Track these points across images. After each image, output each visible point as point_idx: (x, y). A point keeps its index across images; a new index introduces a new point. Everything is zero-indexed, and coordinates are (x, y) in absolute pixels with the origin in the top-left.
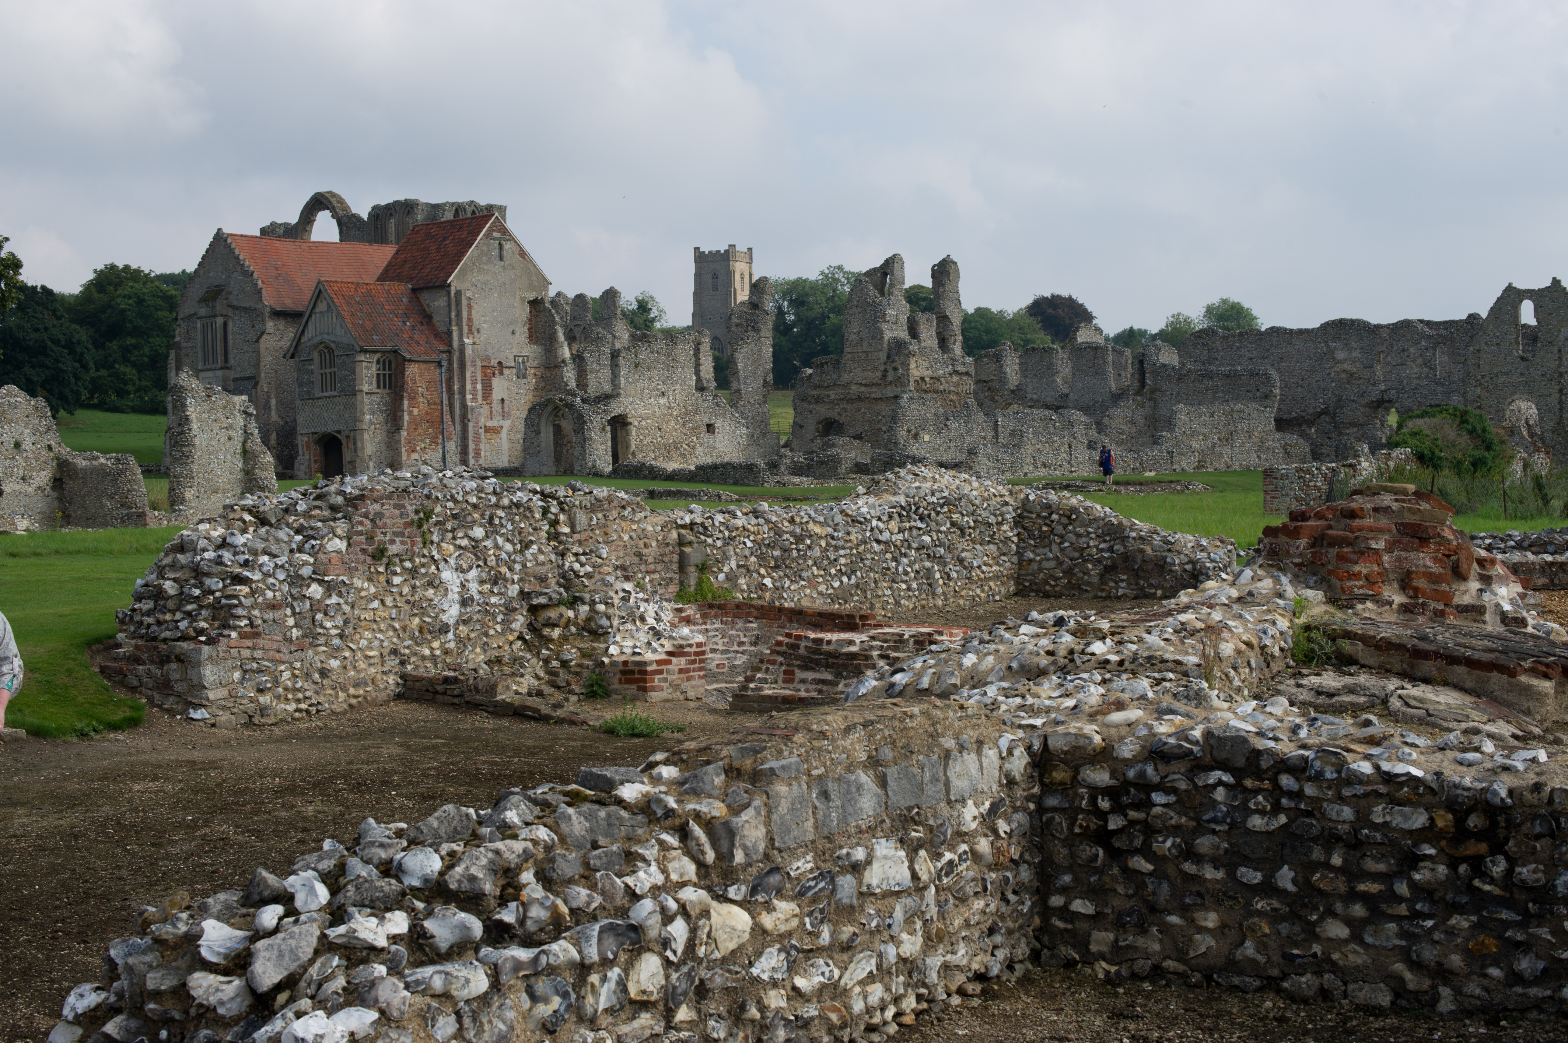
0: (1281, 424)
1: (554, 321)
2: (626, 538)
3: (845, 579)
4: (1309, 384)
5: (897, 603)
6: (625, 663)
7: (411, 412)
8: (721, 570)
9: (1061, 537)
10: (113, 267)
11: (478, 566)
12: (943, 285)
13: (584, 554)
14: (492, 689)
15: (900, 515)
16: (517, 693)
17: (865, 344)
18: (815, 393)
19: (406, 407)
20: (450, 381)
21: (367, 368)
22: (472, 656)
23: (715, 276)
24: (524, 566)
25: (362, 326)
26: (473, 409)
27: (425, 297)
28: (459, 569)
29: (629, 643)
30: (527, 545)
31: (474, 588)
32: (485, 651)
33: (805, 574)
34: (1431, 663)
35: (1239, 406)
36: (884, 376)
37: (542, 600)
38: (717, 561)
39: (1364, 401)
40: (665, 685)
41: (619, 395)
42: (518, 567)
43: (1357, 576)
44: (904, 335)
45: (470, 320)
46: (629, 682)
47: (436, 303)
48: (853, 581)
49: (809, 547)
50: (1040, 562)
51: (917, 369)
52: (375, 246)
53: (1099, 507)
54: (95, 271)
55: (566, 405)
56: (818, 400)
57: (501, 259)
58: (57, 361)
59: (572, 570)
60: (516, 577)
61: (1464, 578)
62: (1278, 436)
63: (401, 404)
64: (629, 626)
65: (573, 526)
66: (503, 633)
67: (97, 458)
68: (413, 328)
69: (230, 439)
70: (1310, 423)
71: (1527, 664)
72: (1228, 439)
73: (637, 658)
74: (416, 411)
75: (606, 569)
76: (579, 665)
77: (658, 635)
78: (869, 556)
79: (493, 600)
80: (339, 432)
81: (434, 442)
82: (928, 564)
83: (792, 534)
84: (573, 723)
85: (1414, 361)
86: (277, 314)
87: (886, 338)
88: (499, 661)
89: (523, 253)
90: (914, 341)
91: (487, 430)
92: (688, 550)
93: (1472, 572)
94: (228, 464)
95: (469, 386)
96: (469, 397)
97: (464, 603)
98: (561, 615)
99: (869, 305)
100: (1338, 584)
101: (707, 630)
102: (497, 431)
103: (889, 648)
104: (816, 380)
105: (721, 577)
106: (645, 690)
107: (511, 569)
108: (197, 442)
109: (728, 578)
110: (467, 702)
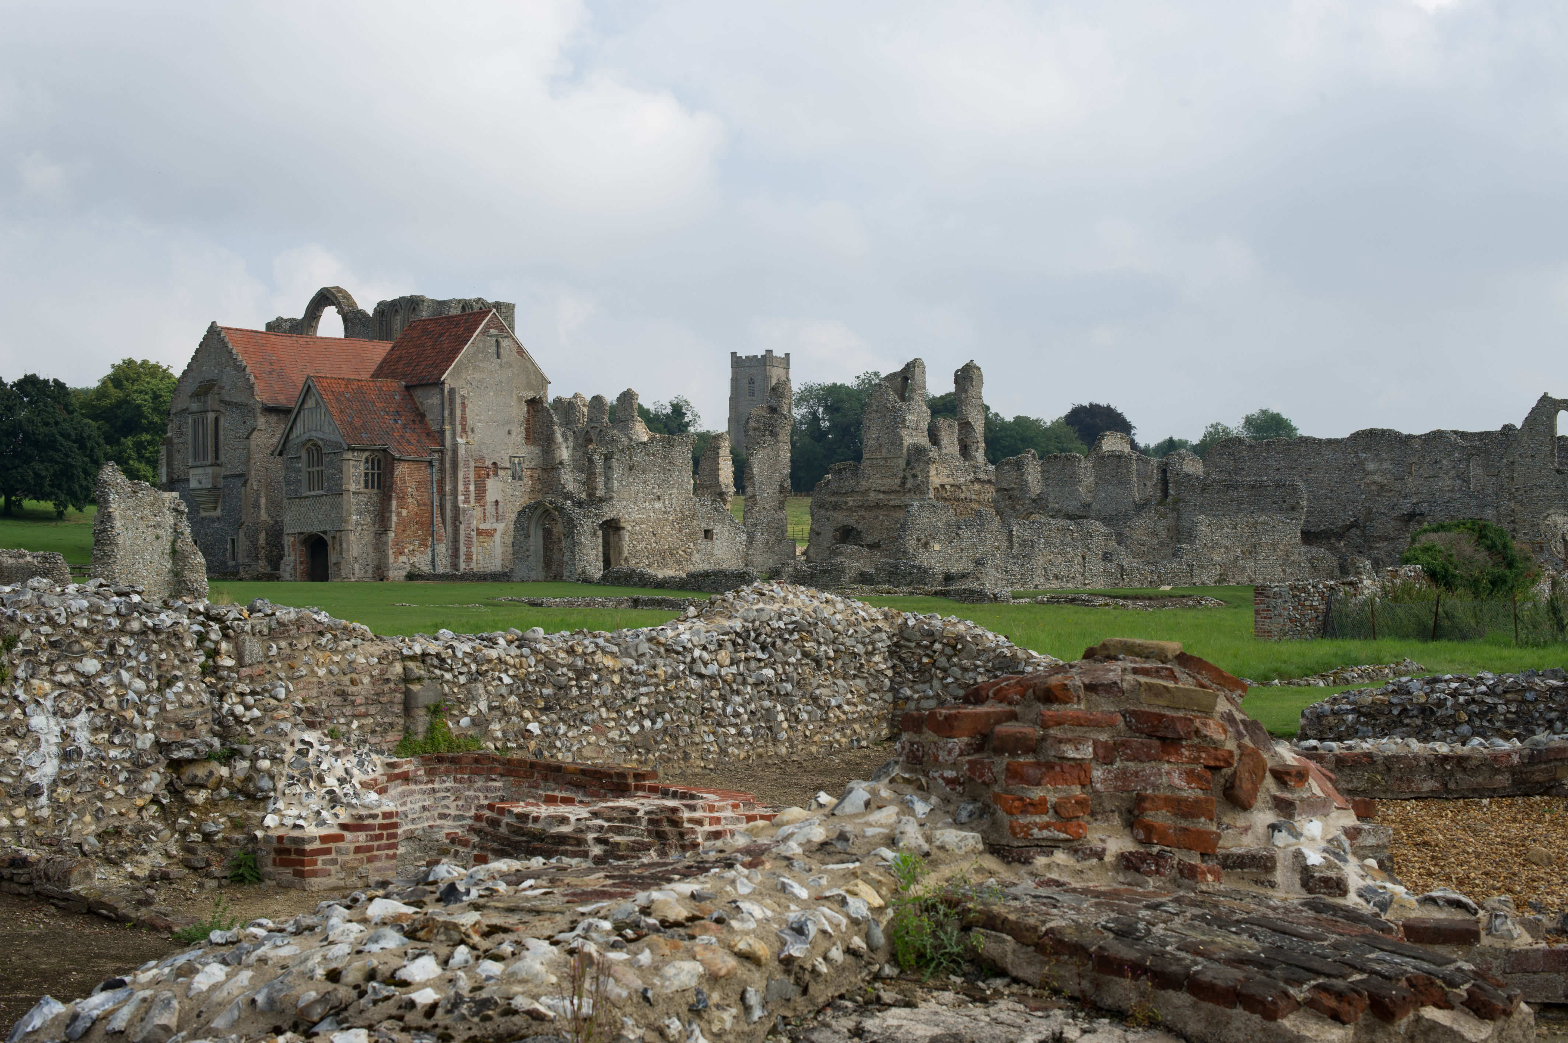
0: (1308, 537)
1: (552, 421)
2: (322, 672)
3: (647, 723)
4: (1338, 496)
5: (723, 752)
6: (280, 839)
7: (399, 512)
8: (464, 714)
9: (945, 670)
10: (130, 363)
11: (89, 709)
12: (966, 391)
13: (253, 693)
14: (65, 877)
15: (734, 643)
16: (132, 877)
17: (884, 450)
18: (833, 499)
19: (394, 507)
20: (441, 482)
21: (355, 467)
22: (76, 827)
23: (751, 381)
24: (163, 709)
25: (351, 423)
26: (465, 511)
27: (418, 394)
28: (58, 712)
29: (294, 812)
30: (170, 684)
31: (83, 738)
32: (98, 819)
33: (588, 717)
34: (1127, 982)
35: (1263, 518)
36: (903, 483)
37: (186, 753)
38: (459, 701)
39: (1396, 514)
40: (333, 868)
41: (611, 498)
42: (152, 710)
43: (1039, 807)
44: (923, 440)
45: (464, 418)
46: (285, 863)
47: (431, 401)
48: (659, 724)
49: (596, 684)
50: (918, 700)
51: (937, 476)
52: (376, 343)
53: (990, 636)
54: (113, 366)
55: (556, 509)
56: (836, 507)
57: (498, 357)
58: (67, 455)
59: (232, 714)
60: (149, 724)
61: (1243, 806)
62: (1304, 549)
63: (390, 505)
64: (299, 789)
65: (240, 658)
66: (128, 796)
67: (25, 556)
68: (405, 426)
69: (157, 538)
70: (1340, 536)
71: (1299, 993)
72: (1252, 551)
73: (296, 833)
74: (404, 513)
75: (282, 713)
76: (225, 839)
77: (333, 799)
78: (682, 694)
79: (112, 753)
80: (325, 532)
81: (423, 544)
82: (767, 703)
83: (570, 667)
84: (153, 928)
85: (1447, 473)
86: (269, 410)
87: (906, 444)
88: (117, 832)
89: (521, 351)
90: (934, 448)
91: (480, 532)
92: (415, 688)
93: (1261, 796)
94: (155, 565)
95: (461, 487)
96: (461, 498)
97: (66, 756)
98: (211, 773)
99: (889, 410)
100: (1006, 819)
101: (433, 789)
102: (490, 533)
103: (610, 829)
104: (833, 486)
105: (465, 721)
106: (301, 875)
107: (140, 713)
108: (120, 540)
109: (474, 722)
110: (38, 893)
